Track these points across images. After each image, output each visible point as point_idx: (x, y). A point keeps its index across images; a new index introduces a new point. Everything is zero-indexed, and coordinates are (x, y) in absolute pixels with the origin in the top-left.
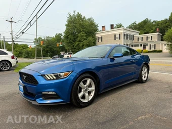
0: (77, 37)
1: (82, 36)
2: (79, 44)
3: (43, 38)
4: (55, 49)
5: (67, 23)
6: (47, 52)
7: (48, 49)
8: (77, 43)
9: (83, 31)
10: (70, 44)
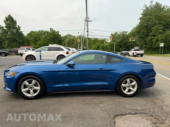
0: (151, 32)
1: (157, 30)
2: (152, 39)
3: (119, 33)
4: (129, 44)
5: (141, 16)
6: (121, 46)
7: (122, 44)
8: (150, 38)
9: (159, 24)
10: (141, 39)
